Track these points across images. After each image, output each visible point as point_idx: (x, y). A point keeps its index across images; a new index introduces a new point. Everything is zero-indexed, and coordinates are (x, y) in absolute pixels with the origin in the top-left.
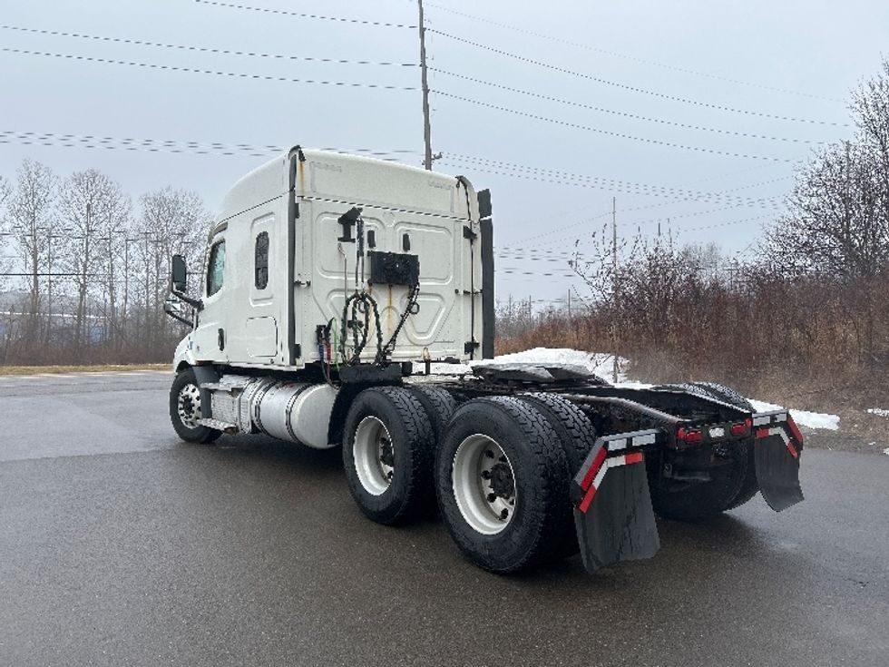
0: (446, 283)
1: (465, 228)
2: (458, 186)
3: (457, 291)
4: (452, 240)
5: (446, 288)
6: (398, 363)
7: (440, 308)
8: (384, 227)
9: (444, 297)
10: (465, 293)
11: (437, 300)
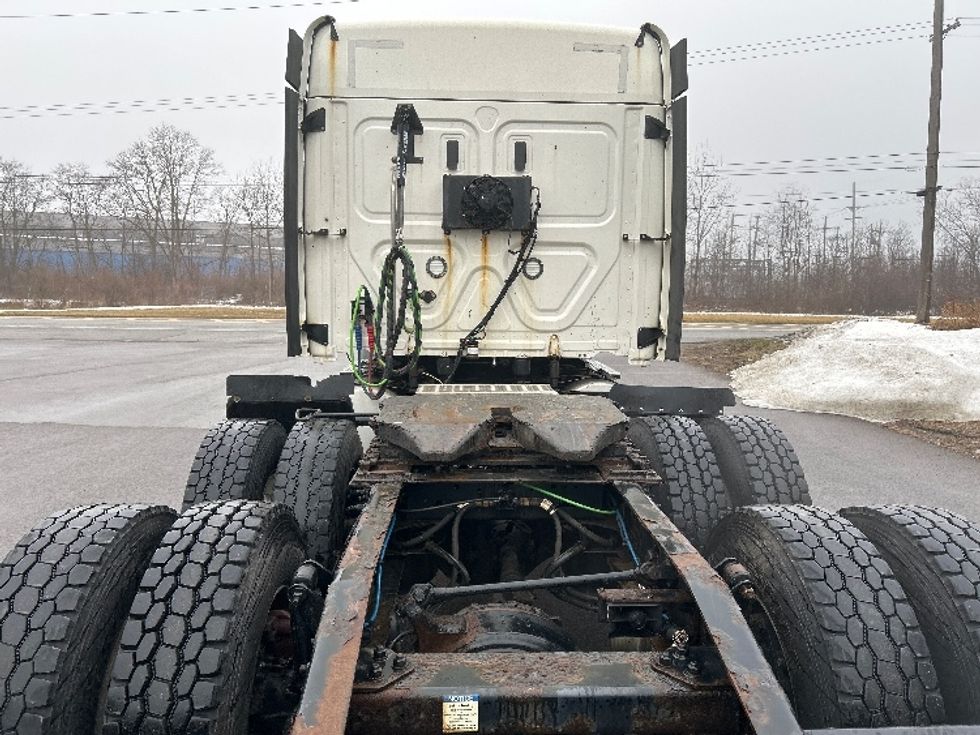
0: (601, 224)
1: (650, 120)
2: (639, 43)
3: (625, 239)
4: (617, 145)
5: (602, 230)
6: (491, 359)
7: (587, 269)
8: (477, 132)
9: (595, 248)
10: (645, 239)
11: (579, 252)
